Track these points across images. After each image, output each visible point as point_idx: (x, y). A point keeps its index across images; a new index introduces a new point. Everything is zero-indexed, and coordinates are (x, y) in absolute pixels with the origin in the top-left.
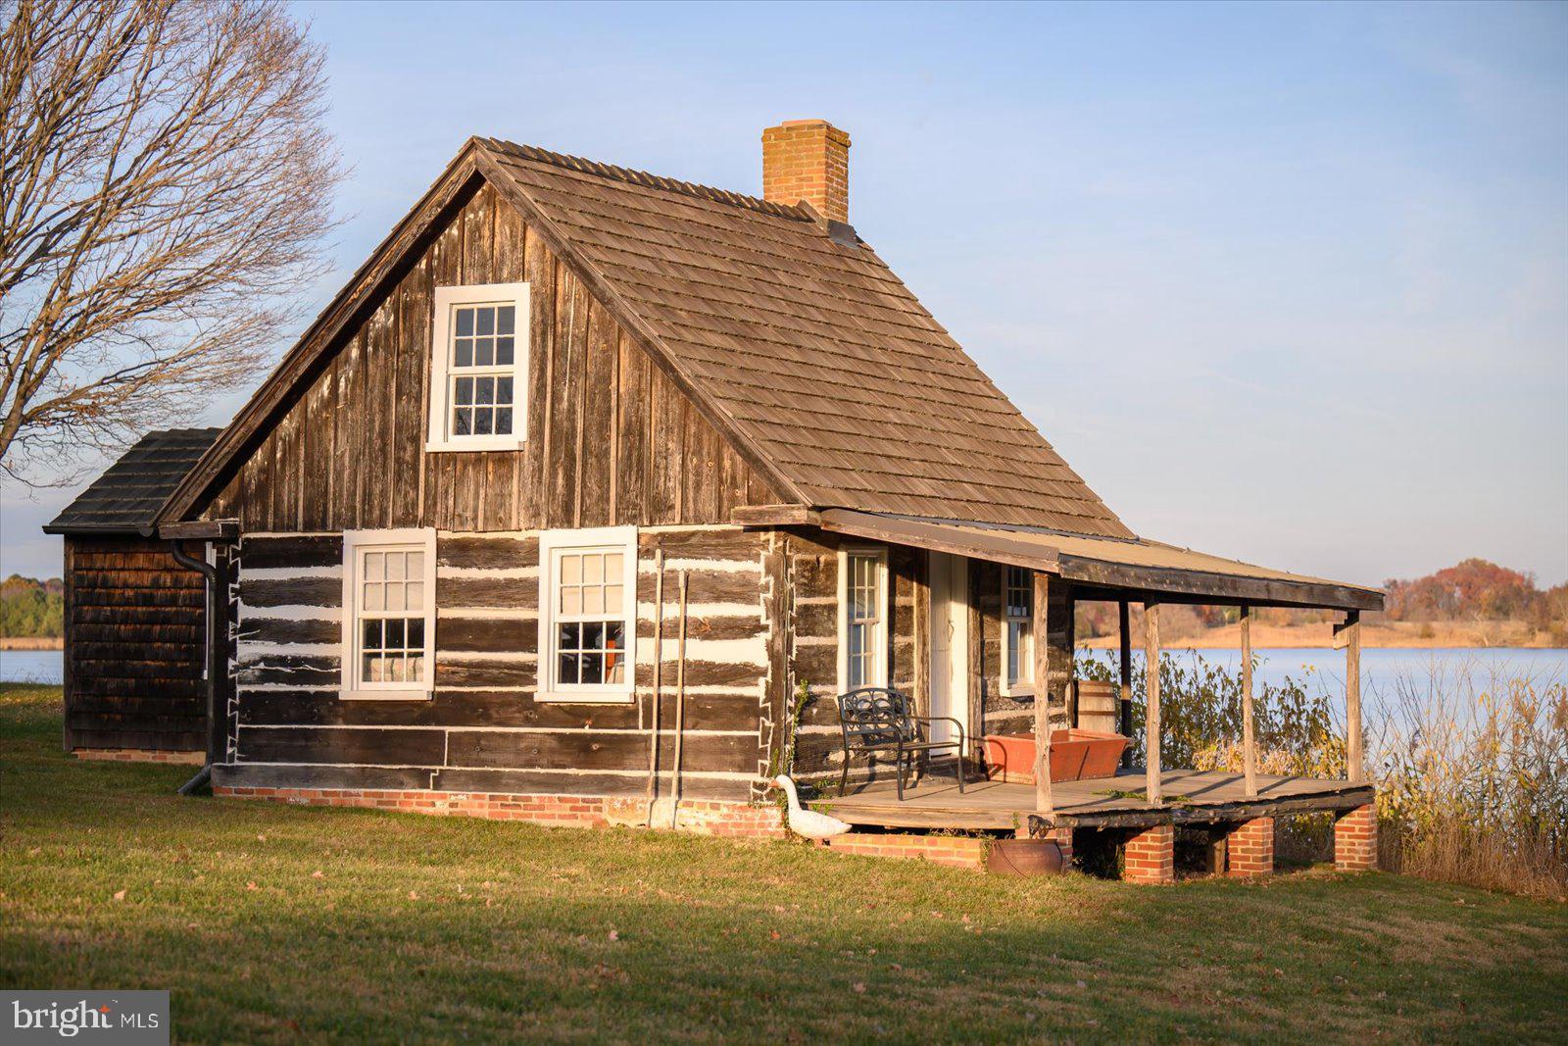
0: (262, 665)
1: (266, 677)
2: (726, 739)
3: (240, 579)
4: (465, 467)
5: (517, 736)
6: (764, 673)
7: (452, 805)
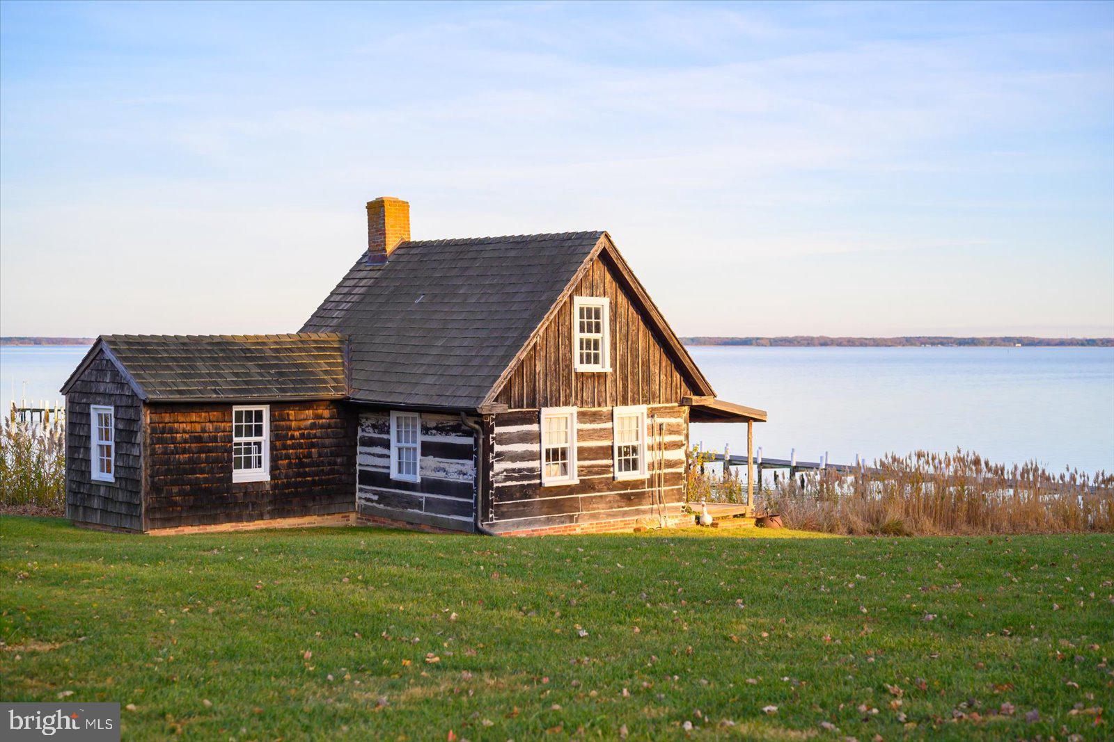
0: (505, 473)
1: (507, 478)
2: (672, 490)
3: (495, 432)
4: (587, 379)
5: (606, 496)
6: (683, 463)
7: (582, 529)
